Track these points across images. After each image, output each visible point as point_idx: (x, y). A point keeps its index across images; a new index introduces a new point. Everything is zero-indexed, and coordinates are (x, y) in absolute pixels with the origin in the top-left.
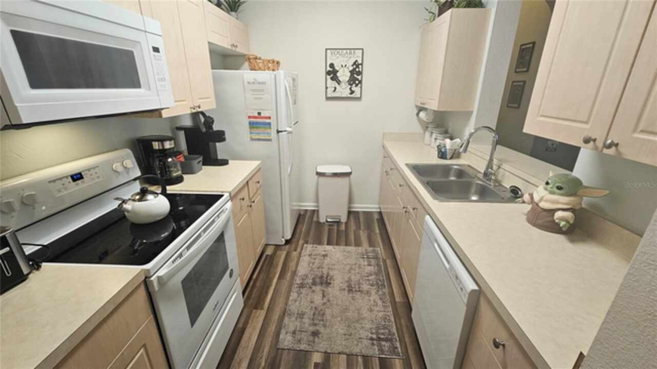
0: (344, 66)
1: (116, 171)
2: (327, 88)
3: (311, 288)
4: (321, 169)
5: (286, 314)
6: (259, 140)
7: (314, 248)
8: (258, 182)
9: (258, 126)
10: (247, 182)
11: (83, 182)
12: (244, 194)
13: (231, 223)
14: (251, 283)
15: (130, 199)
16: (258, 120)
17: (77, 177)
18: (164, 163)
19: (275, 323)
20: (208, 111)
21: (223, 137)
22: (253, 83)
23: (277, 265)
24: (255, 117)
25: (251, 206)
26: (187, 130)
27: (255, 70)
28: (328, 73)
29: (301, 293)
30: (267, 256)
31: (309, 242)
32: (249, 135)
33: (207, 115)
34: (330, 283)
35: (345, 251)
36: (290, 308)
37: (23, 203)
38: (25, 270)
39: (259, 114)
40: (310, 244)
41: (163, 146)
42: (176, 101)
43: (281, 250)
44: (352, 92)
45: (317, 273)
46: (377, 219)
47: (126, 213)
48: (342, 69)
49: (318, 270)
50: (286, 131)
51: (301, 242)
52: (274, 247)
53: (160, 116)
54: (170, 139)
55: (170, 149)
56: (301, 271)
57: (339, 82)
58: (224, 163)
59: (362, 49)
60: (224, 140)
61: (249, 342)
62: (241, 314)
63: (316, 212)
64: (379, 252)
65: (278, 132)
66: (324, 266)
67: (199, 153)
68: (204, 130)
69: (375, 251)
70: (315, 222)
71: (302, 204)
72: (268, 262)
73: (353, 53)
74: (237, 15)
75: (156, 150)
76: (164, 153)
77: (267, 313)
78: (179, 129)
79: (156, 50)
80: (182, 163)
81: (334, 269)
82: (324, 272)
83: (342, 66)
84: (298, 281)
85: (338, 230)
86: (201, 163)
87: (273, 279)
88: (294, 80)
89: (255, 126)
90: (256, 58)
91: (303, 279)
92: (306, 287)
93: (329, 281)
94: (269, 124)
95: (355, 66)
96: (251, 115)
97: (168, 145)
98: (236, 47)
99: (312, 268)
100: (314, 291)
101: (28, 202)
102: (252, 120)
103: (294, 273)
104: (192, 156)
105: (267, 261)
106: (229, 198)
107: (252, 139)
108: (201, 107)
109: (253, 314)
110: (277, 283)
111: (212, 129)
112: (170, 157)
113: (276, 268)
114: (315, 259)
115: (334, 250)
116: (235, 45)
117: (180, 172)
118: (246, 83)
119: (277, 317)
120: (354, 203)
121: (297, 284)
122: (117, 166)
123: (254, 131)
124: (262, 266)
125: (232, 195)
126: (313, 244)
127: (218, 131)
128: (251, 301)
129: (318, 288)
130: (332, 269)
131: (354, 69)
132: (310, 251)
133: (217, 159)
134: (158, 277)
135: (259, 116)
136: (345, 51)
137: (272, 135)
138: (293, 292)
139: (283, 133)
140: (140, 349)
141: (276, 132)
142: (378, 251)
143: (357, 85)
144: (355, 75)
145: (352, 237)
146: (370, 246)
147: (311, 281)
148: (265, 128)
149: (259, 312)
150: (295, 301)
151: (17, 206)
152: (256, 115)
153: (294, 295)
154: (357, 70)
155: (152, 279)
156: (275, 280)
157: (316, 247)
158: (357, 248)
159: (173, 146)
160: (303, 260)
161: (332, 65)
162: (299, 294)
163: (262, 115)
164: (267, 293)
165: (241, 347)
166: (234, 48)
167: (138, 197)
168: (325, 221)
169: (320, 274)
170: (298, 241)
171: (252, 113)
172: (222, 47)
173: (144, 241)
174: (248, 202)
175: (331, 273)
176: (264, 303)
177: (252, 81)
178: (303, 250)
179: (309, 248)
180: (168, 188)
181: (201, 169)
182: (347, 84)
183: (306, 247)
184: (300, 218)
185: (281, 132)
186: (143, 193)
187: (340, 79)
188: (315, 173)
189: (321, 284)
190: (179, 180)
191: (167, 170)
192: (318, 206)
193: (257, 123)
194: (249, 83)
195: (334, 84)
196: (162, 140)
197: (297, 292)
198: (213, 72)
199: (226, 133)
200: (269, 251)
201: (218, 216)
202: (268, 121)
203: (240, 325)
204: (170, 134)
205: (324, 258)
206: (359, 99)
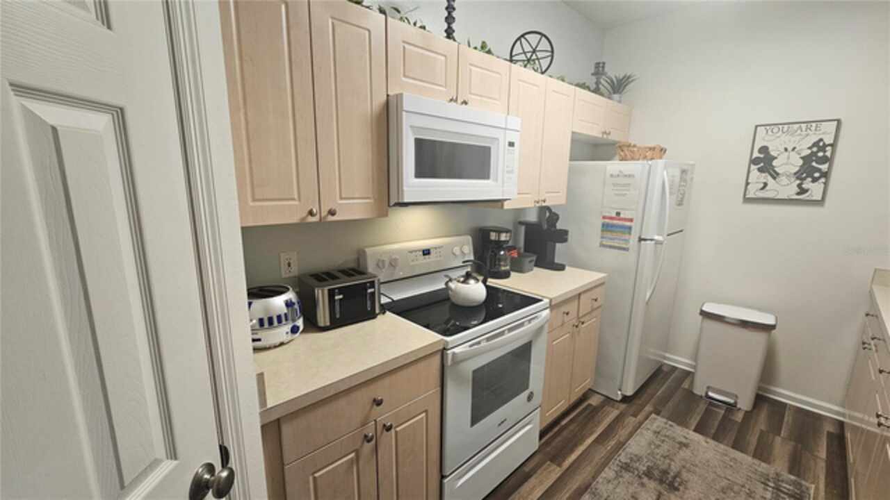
0: (790, 149)
1: (454, 254)
2: (747, 184)
3: (640, 477)
4: (709, 308)
5: (589, 490)
6: (611, 247)
7: (667, 426)
8: (596, 300)
9: (613, 229)
10: (579, 295)
11: (429, 258)
12: (572, 308)
13: (544, 337)
14: (556, 429)
15: (455, 279)
16: (615, 222)
17: (426, 252)
18: (496, 255)
19: (570, 492)
20: (554, 206)
21: (566, 237)
22: (618, 176)
23: (599, 422)
24: (611, 218)
25: (577, 326)
26: (529, 226)
27: (626, 160)
28: (754, 161)
29: (621, 477)
30: (590, 405)
31: (662, 414)
32: (599, 240)
33: (553, 210)
34: (677, 489)
35: (726, 455)
36: (597, 487)
37: (391, 264)
38: (377, 311)
39: (618, 214)
40: (663, 417)
41: (499, 236)
42: (519, 194)
43: (613, 407)
44: (803, 191)
45: (659, 462)
46: (829, 433)
47: (450, 292)
48: (786, 154)
49: (662, 459)
50: (652, 240)
51: (648, 408)
52: (603, 398)
53: (502, 206)
54: (507, 231)
55: (504, 242)
56: (633, 448)
57: (775, 175)
58: (561, 268)
59: (839, 121)
60: (565, 240)
61: (529, 494)
62: (531, 456)
63: (691, 375)
64: (812, 492)
65: (641, 240)
66: (677, 459)
67: (534, 253)
68: (545, 227)
69: (801, 485)
70: (685, 389)
71: (667, 355)
72: (589, 414)
73: (813, 128)
74: (620, 97)
75: (492, 241)
76: (499, 245)
77: (563, 474)
78: (521, 223)
79: (511, 144)
80: (513, 259)
81: (694, 472)
82: (673, 467)
83: (786, 150)
84: (623, 457)
85: (724, 417)
86: (533, 263)
87: (588, 437)
88: (684, 172)
89: (609, 228)
90: (629, 146)
91: (631, 459)
92: (633, 473)
93: (676, 484)
94: (630, 228)
95: (815, 149)
96: (607, 214)
97: (503, 237)
98: (609, 134)
99: (653, 453)
100: (643, 485)
101: (393, 264)
102: (607, 221)
103: (621, 445)
104: (527, 254)
105: (587, 412)
106: (548, 305)
107: (602, 245)
108: (547, 201)
109: (545, 466)
110: (590, 446)
111: (555, 227)
112: (504, 249)
113: (597, 426)
114: (663, 441)
115: (706, 444)
116: (607, 131)
117: (508, 268)
118: (608, 175)
119: (575, 487)
120: (775, 386)
121: (620, 461)
122: (457, 250)
123: (609, 235)
124: (577, 416)
125: (553, 303)
126: (669, 419)
127: (561, 230)
128: (548, 449)
129: (652, 485)
130: (689, 471)
131: (813, 154)
132: (658, 427)
133: (553, 263)
134: (454, 354)
135: (618, 217)
136: (796, 126)
137: (631, 241)
138: (610, 468)
139: (648, 242)
140: (422, 413)
141: (637, 239)
142: (808, 489)
143: (815, 180)
144: (814, 164)
145: (753, 440)
146: (790, 472)
147: (645, 468)
148: (623, 233)
149: (554, 466)
150: (609, 481)
151: (387, 264)
152: (614, 215)
153: (609, 473)
154: (821, 154)
155: (449, 352)
156: (589, 441)
157: (671, 426)
158: (756, 461)
159: (508, 239)
160: (642, 433)
161: (764, 149)
162: (618, 476)
163: (622, 216)
164: (572, 451)
165: (519, 493)
166: (605, 136)
167: (462, 279)
168: (704, 394)
169: (664, 467)
170: (643, 406)
171: (609, 212)
172: (589, 136)
173: (458, 323)
174: (574, 321)
175: (685, 475)
176: (564, 461)
177: (616, 173)
178: (647, 421)
179: (658, 422)
180: (489, 280)
181: (532, 270)
182: (793, 179)
183: (655, 419)
184: (658, 374)
185: (645, 240)
186: (468, 276)
187: (776, 169)
188: (699, 311)
189: (661, 482)
190: (506, 275)
191: (497, 263)
192: (695, 367)
193: (613, 226)
194: (612, 176)
195: (765, 177)
196: (499, 231)
197: (616, 472)
198: (570, 164)
199: (570, 234)
200: (594, 401)
201: (530, 321)
202: (628, 224)
203: (527, 469)
204: (510, 227)
205: (680, 448)
206: (820, 203)
